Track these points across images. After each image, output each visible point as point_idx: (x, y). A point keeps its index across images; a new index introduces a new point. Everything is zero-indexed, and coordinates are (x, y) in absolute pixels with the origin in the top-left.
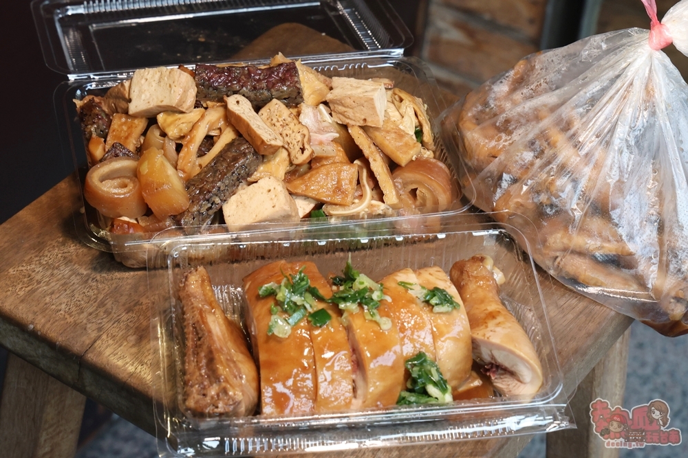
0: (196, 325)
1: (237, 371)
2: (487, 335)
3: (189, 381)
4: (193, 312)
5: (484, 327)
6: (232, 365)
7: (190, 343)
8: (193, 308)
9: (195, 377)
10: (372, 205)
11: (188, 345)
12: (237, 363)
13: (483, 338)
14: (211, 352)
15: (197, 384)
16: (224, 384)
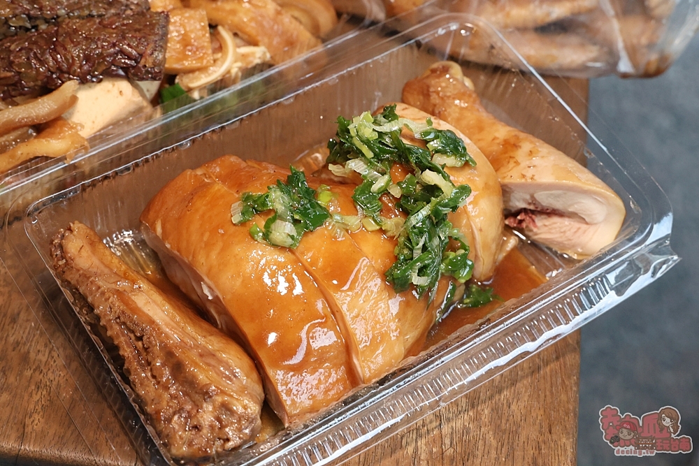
0: (122, 319)
1: (225, 369)
2: (529, 175)
3: (158, 412)
4: (107, 300)
5: (512, 164)
6: (213, 362)
7: (127, 352)
8: (103, 293)
9: (165, 403)
10: (244, 56)
11: (126, 354)
12: (218, 354)
13: (523, 180)
14: (169, 354)
15: (174, 414)
16: (219, 399)
